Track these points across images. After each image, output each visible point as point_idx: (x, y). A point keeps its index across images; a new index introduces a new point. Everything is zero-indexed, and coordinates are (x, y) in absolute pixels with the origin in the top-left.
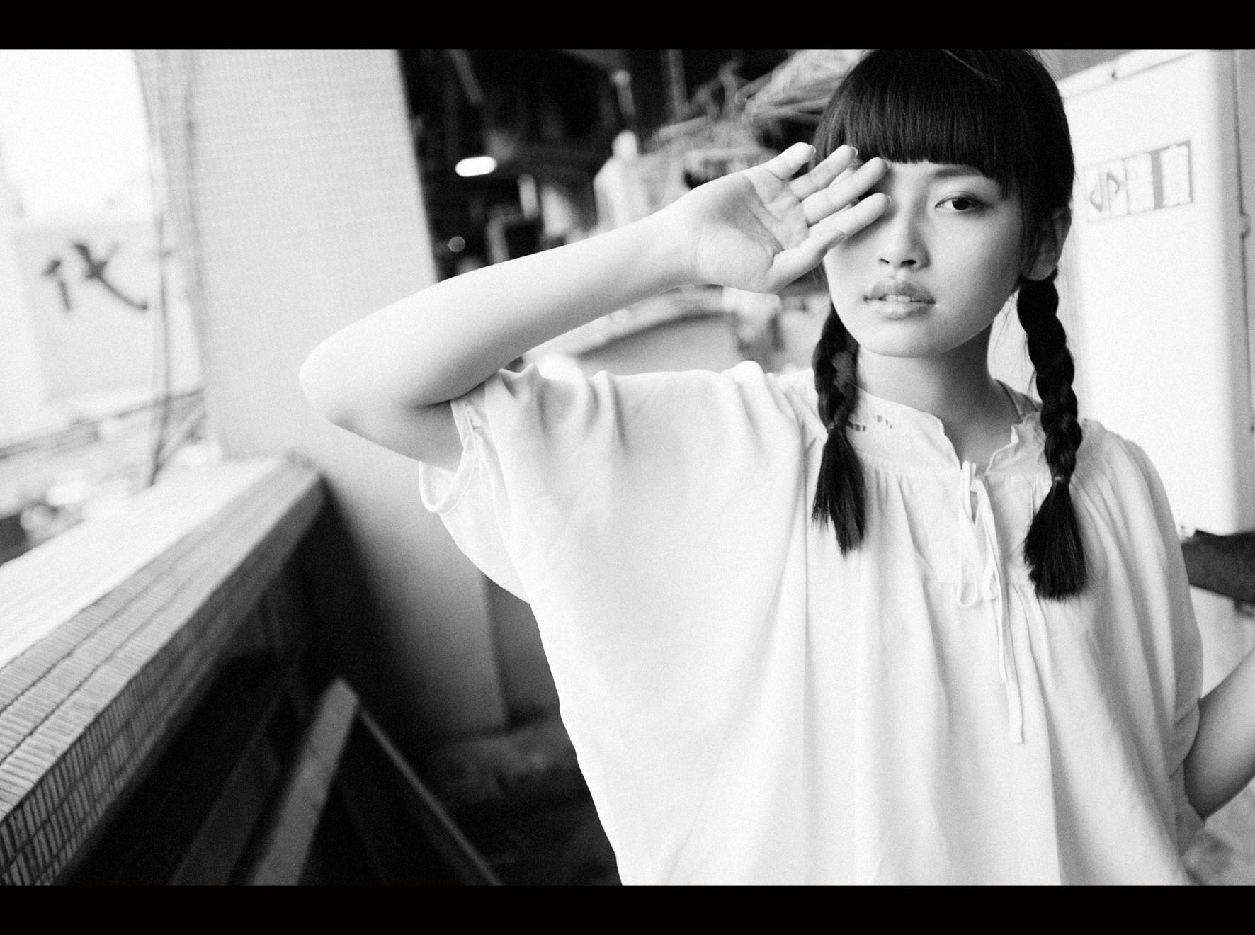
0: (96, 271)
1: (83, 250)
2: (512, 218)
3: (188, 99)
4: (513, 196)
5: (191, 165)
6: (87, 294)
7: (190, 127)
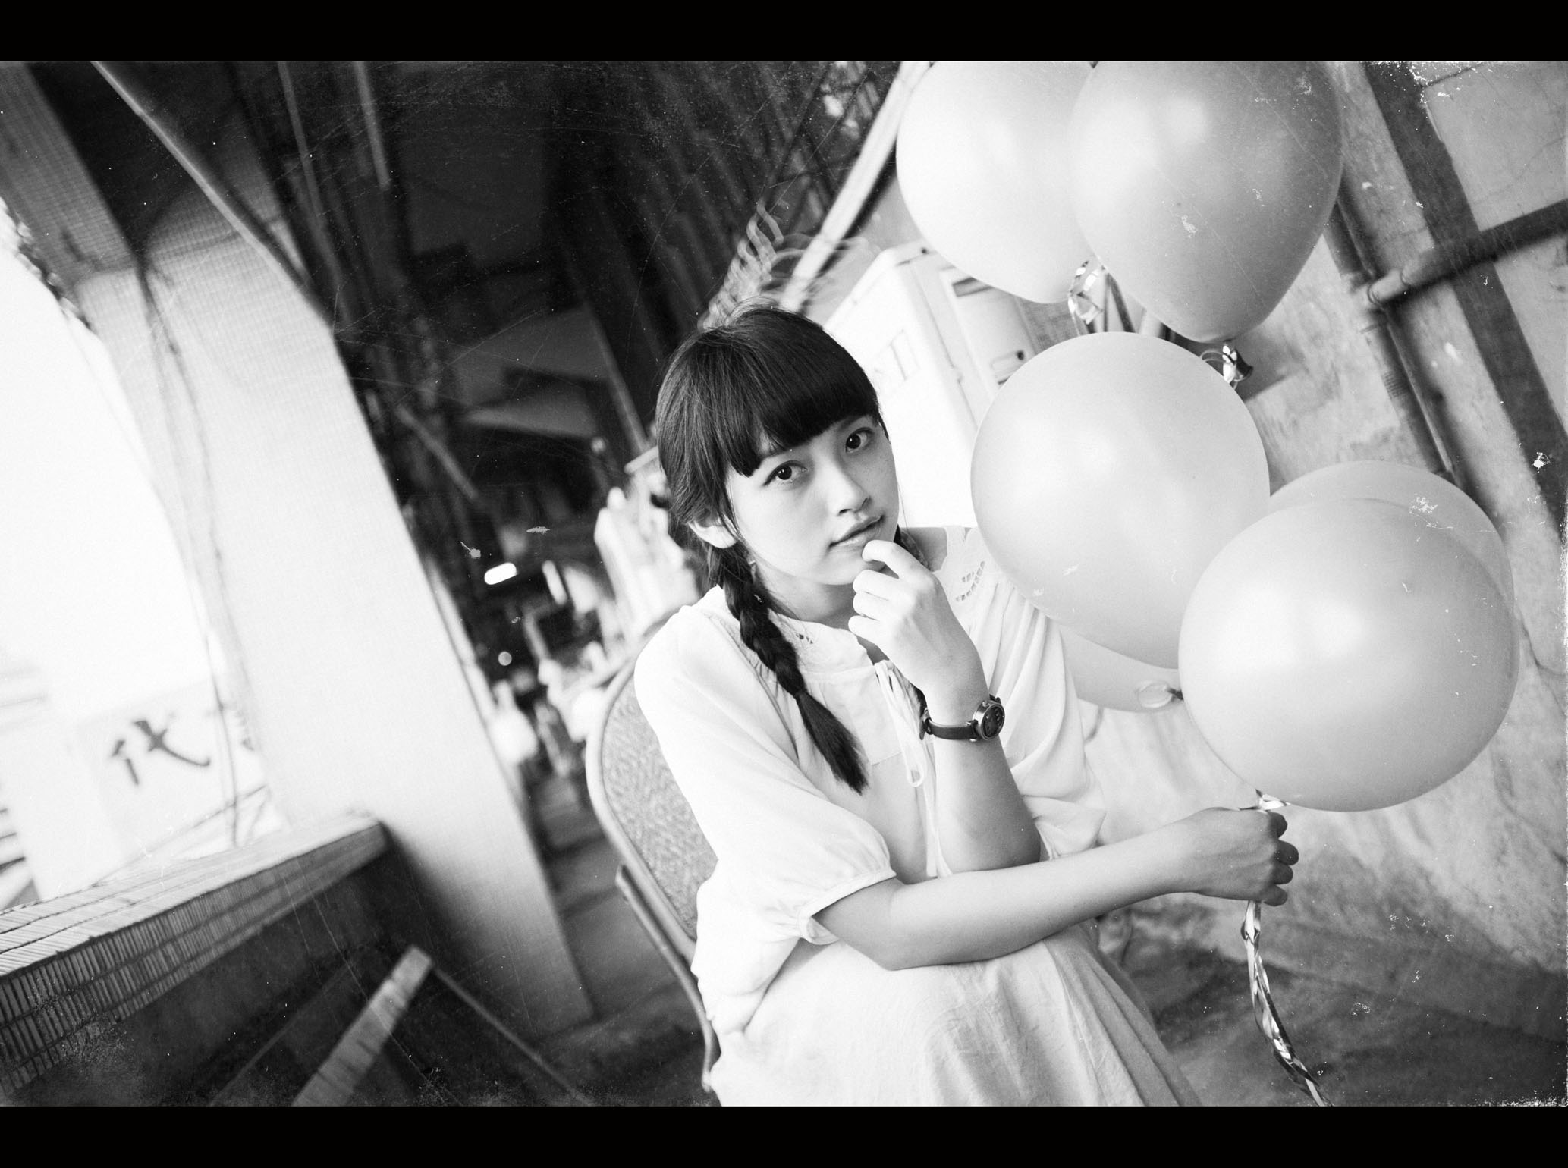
0: (157, 742)
1: (144, 725)
2: (545, 608)
3: (212, 533)
4: (540, 585)
5: (223, 585)
6: (153, 765)
7: (218, 555)
